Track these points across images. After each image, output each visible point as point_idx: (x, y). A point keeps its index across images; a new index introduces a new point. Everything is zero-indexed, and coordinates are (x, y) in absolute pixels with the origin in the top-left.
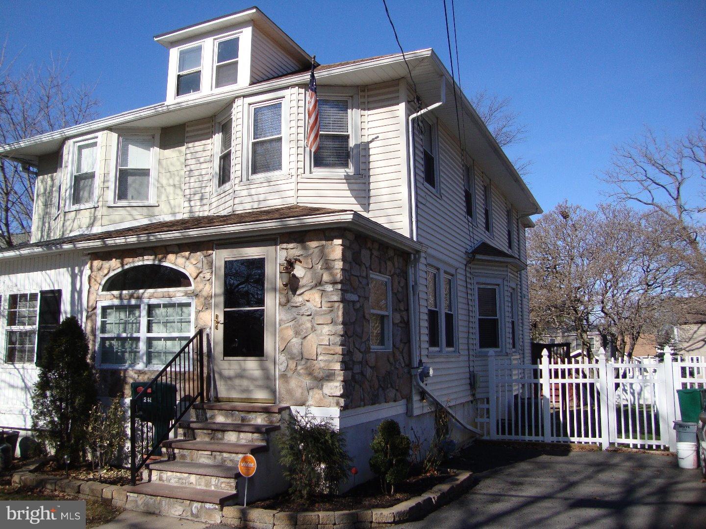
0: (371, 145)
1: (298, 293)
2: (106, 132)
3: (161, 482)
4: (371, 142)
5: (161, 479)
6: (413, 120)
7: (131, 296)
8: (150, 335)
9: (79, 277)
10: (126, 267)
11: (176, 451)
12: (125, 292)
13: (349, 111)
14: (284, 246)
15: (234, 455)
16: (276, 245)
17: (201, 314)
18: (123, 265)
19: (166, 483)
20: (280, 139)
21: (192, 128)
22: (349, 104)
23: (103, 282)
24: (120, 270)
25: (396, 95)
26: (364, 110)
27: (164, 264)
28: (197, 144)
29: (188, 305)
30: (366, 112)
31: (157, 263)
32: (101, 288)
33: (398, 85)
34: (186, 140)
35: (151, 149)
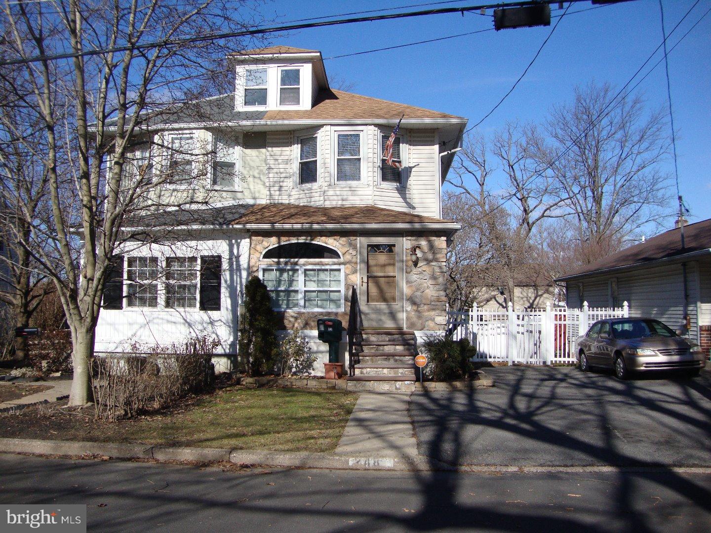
0: (413, 170)
1: (418, 266)
2: (203, 130)
3: (362, 375)
4: (413, 167)
5: (362, 373)
6: (442, 157)
7: (286, 264)
8: (307, 289)
9: (235, 246)
10: (282, 243)
11: (360, 358)
12: (282, 260)
13: (401, 145)
14: (409, 238)
15: (402, 357)
16: (403, 237)
17: (350, 276)
18: (279, 243)
19: (366, 375)
20: (359, 159)
21: (272, 137)
22: (401, 140)
23: (264, 253)
24: (276, 245)
25: (432, 139)
26: (411, 145)
27: (313, 242)
28: (274, 149)
29: (339, 270)
30: (412, 147)
31: (308, 241)
32: (262, 256)
33: (434, 132)
34: (267, 145)
35: (236, 147)
